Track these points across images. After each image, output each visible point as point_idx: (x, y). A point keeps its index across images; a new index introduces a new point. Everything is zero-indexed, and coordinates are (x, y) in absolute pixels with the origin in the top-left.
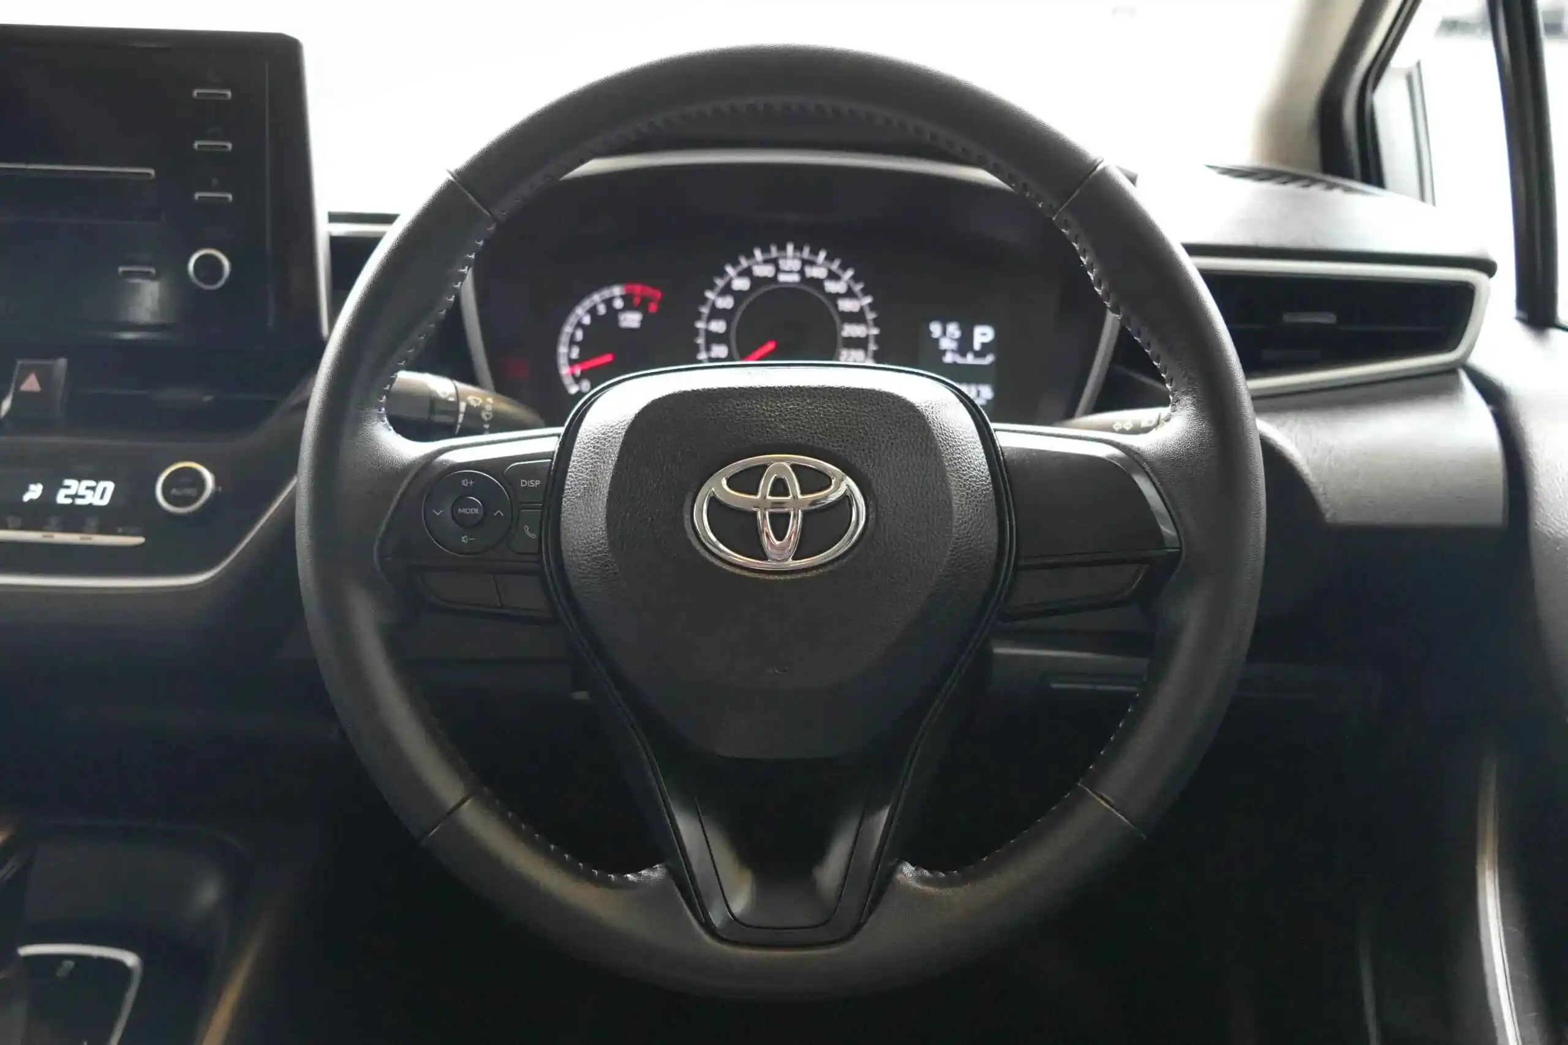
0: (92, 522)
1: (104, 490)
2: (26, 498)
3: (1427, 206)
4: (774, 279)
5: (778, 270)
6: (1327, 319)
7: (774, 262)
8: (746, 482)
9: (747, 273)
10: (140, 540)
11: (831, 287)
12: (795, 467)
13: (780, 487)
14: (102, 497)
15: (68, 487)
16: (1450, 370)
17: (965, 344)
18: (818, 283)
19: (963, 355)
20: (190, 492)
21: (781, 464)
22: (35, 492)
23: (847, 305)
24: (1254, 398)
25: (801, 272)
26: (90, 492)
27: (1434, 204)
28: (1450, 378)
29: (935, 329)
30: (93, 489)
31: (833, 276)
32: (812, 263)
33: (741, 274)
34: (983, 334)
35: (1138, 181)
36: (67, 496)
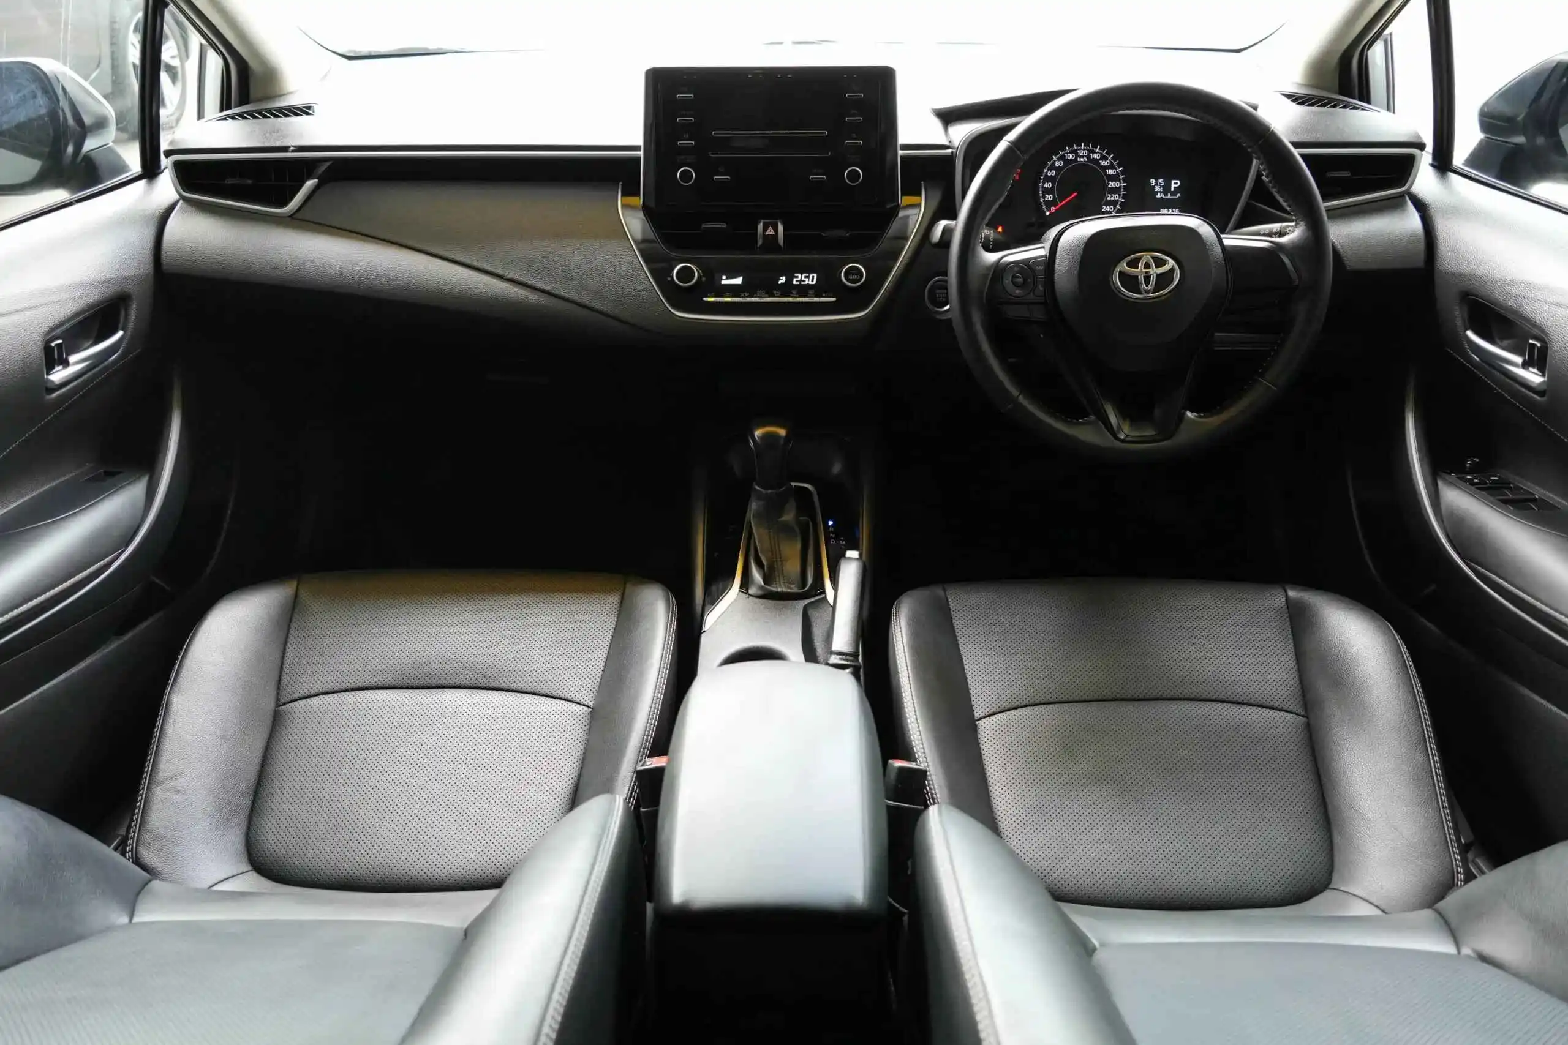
0: (811, 292)
1: (813, 277)
2: (780, 282)
3: (1391, 114)
4: (1076, 160)
5: (1077, 156)
6: (1346, 174)
7: (1075, 152)
8: (1133, 264)
9: (1062, 158)
10: (835, 299)
11: (1103, 163)
12: (1153, 258)
13: (1147, 266)
14: (812, 281)
15: (797, 277)
16: (1401, 196)
17: (1166, 189)
18: (1096, 161)
19: (1166, 194)
20: (858, 277)
21: (1147, 257)
22: (783, 280)
23: (1110, 172)
24: (1326, 211)
25: (1088, 157)
26: (807, 279)
27: (1394, 112)
28: (1401, 199)
29: (1153, 181)
30: (808, 277)
31: (1104, 158)
32: (1094, 152)
33: (1058, 159)
34: (1175, 184)
35: (1258, 109)
36: (797, 281)
